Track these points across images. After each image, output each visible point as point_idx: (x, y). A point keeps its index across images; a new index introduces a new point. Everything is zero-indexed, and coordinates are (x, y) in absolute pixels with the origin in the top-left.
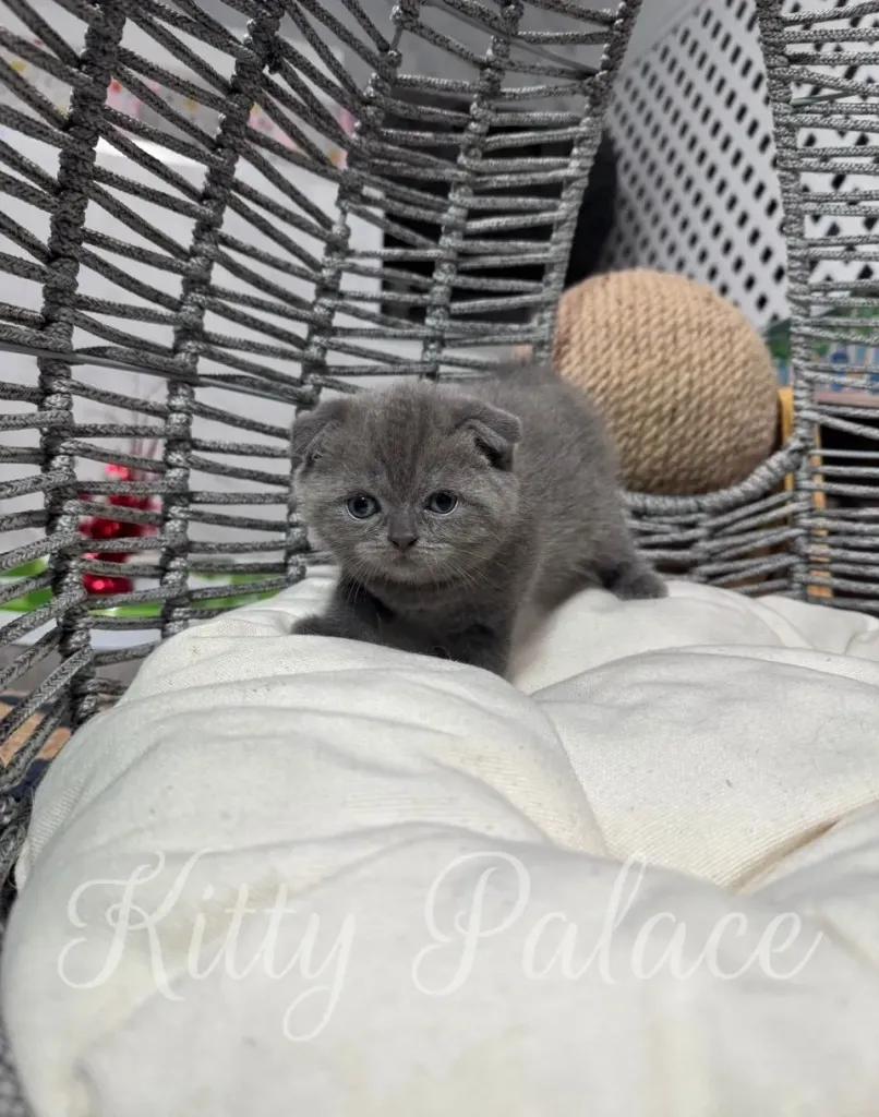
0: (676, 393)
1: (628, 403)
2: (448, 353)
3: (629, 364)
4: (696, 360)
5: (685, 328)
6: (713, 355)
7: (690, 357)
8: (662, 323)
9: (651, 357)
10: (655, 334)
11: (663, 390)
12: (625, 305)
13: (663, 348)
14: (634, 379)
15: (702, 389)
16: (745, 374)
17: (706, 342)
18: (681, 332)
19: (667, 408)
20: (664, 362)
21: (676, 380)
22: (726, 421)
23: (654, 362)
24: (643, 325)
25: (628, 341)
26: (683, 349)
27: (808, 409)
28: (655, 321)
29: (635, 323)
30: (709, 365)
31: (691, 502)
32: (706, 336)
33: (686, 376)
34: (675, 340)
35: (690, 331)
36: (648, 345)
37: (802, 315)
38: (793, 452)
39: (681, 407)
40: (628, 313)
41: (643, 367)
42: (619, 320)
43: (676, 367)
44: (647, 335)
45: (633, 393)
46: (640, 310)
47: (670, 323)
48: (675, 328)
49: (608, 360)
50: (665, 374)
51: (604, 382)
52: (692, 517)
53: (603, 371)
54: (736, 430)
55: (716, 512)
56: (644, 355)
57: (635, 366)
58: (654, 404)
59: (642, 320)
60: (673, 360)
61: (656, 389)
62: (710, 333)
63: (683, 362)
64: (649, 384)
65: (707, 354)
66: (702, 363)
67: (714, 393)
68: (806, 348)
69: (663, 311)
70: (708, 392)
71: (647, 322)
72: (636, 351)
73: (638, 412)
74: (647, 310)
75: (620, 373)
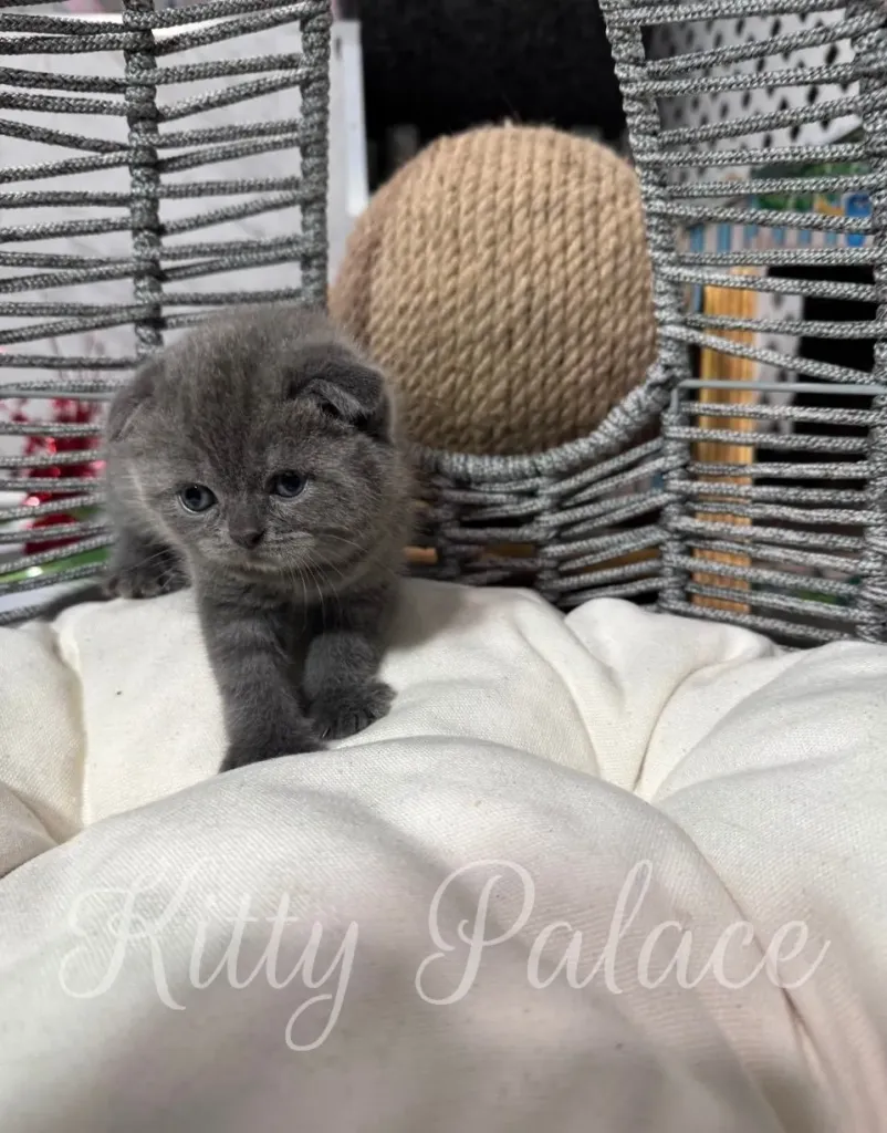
0: (510, 306)
1: (449, 325)
2: (169, 288)
3: (446, 270)
4: (538, 256)
5: (524, 211)
6: (565, 247)
7: (529, 252)
8: (493, 207)
9: (475, 257)
10: (481, 224)
11: (492, 304)
12: (447, 184)
13: (493, 242)
14: (454, 292)
15: (547, 298)
16: (615, 268)
17: (555, 227)
18: (519, 216)
19: (501, 327)
20: (493, 262)
21: (511, 287)
22: (589, 338)
23: (477, 266)
24: (467, 213)
25: (447, 236)
26: (519, 242)
27: (671, 323)
28: (482, 205)
29: (459, 209)
30: (557, 261)
31: (525, 463)
32: (555, 219)
33: (522, 283)
34: (510, 229)
35: (531, 214)
36: (473, 241)
37: (654, 184)
38: (653, 387)
39: (518, 328)
40: (448, 196)
41: (465, 273)
42: (438, 208)
43: (510, 269)
44: (471, 226)
45: (453, 311)
46: (465, 189)
47: (503, 205)
48: (510, 210)
49: (422, 267)
50: (493, 281)
51: (417, 299)
52: (528, 485)
53: (415, 282)
54: (604, 349)
55: (560, 475)
56: (466, 256)
57: (455, 272)
58: (482, 325)
59: (464, 206)
60: (505, 260)
61: (482, 303)
62: (563, 212)
63: (519, 261)
64: (472, 298)
65: (556, 245)
66: (548, 259)
67: (565, 301)
68: (662, 232)
69: (495, 188)
70: (556, 300)
71: (473, 207)
72: (457, 252)
73: (461, 337)
74: (475, 189)
75: (435, 284)
